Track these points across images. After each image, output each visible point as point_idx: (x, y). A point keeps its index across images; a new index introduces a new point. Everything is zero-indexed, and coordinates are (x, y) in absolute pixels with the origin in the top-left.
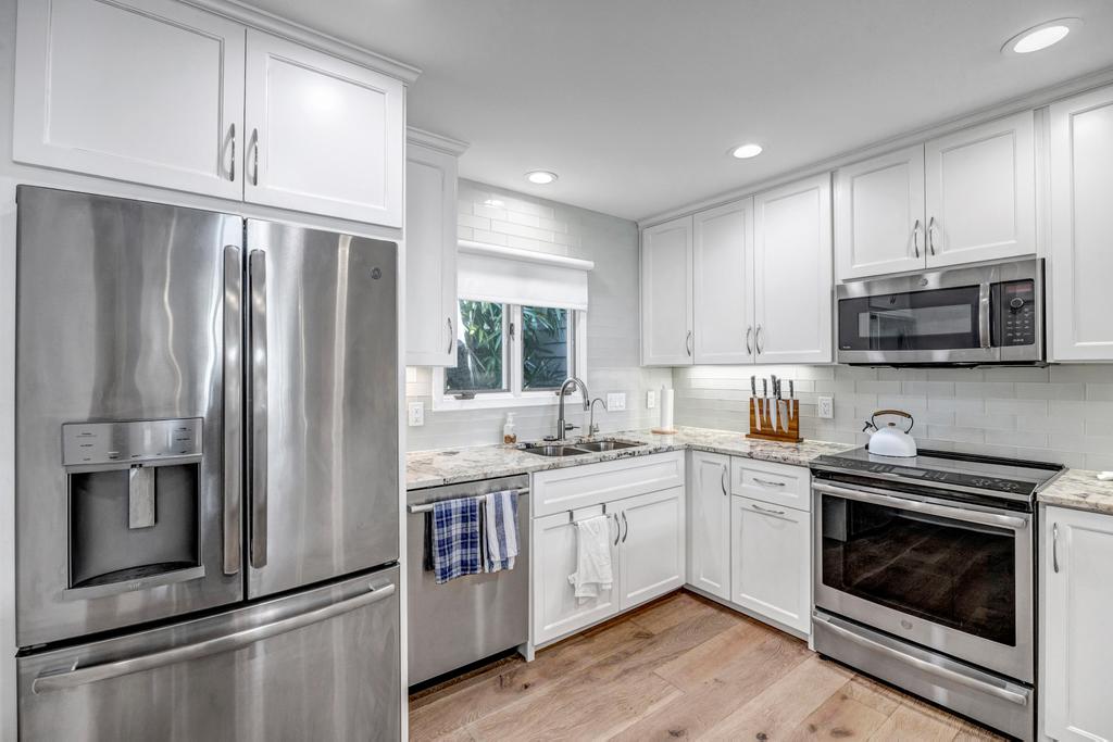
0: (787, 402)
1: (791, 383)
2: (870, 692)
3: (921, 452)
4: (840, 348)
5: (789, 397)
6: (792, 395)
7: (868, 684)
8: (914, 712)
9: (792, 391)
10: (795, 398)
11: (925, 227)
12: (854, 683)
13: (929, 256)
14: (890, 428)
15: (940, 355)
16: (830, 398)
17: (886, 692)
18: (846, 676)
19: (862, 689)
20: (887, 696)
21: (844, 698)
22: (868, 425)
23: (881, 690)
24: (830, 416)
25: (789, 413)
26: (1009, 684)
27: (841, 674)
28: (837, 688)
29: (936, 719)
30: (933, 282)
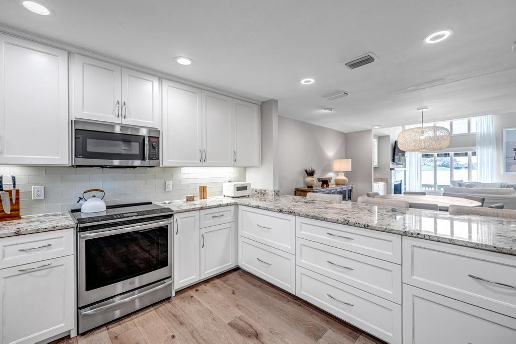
0: (10, 192)
1: (14, 178)
2: (119, 326)
3: (108, 207)
4: (76, 156)
5: (12, 188)
6: (14, 187)
7: (115, 325)
8: (139, 318)
9: (14, 184)
10: (17, 188)
11: (121, 105)
12: (110, 330)
13: (123, 119)
14: (94, 198)
15: (116, 163)
16: (43, 187)
17: (124, 321)
18: (104, 331)
19: (116, 329)
20: (126, 322)
21: (116, 337)
22: (81, 198)
23: (121, 322)
24: (42, 197)
25: (11, 199)
26: (165, 281)
27: (102, 331)
28: (108, 337)
29: (146, 313)
30: (117, 130)
